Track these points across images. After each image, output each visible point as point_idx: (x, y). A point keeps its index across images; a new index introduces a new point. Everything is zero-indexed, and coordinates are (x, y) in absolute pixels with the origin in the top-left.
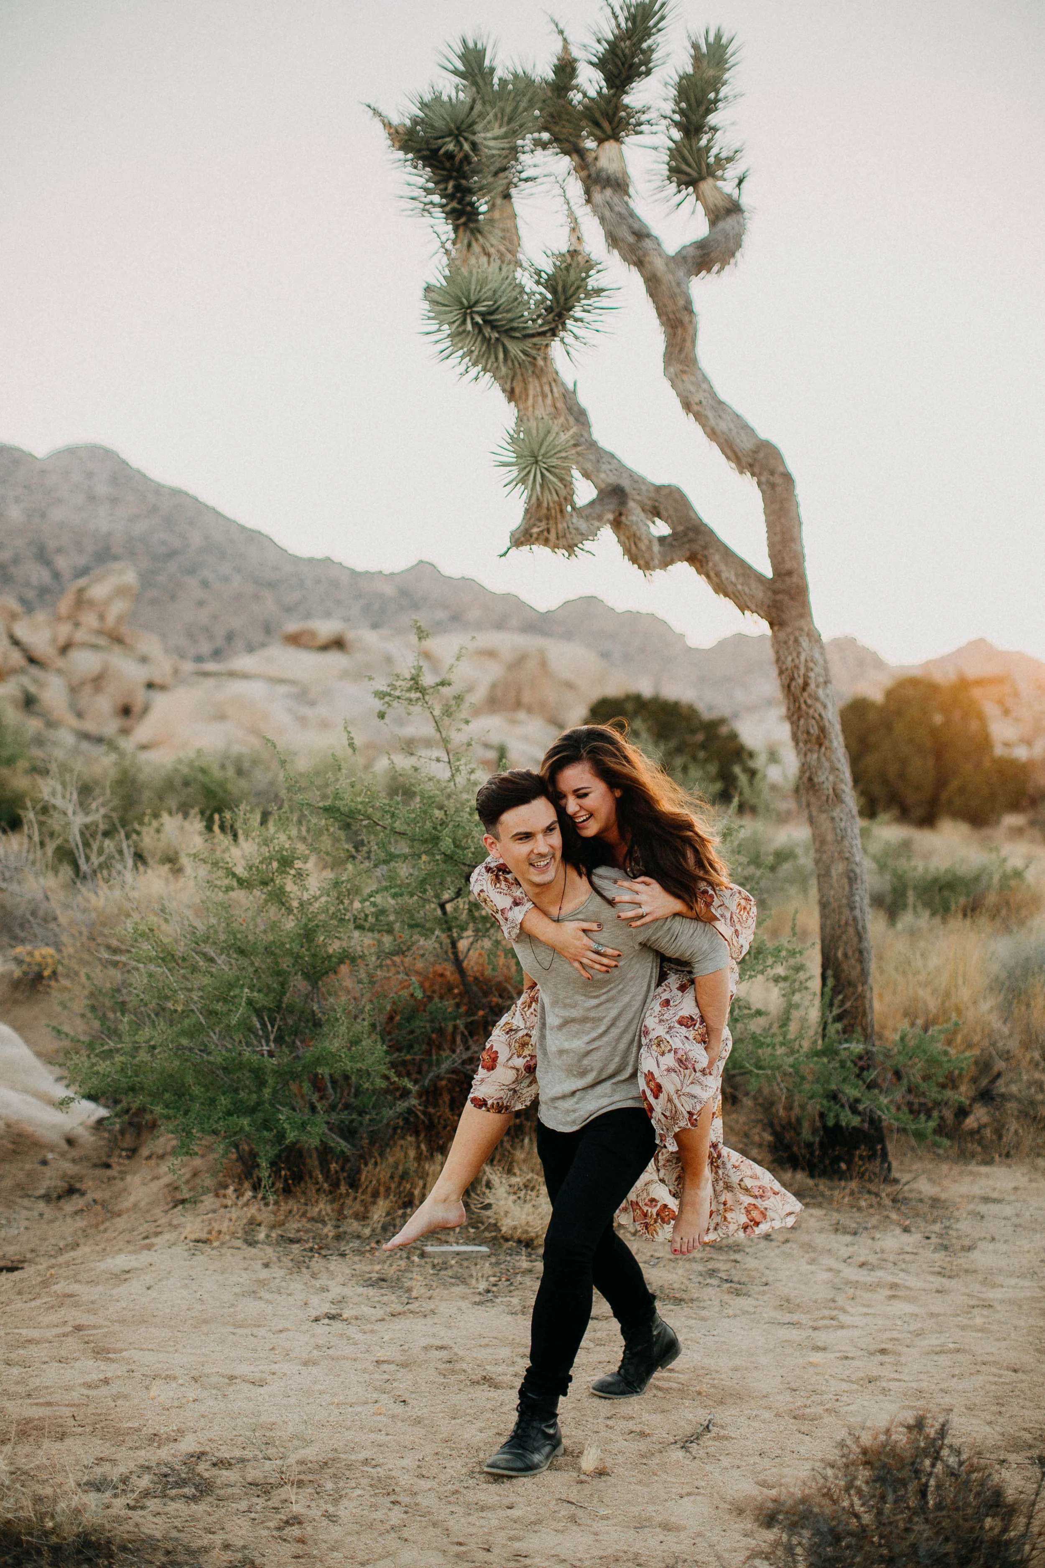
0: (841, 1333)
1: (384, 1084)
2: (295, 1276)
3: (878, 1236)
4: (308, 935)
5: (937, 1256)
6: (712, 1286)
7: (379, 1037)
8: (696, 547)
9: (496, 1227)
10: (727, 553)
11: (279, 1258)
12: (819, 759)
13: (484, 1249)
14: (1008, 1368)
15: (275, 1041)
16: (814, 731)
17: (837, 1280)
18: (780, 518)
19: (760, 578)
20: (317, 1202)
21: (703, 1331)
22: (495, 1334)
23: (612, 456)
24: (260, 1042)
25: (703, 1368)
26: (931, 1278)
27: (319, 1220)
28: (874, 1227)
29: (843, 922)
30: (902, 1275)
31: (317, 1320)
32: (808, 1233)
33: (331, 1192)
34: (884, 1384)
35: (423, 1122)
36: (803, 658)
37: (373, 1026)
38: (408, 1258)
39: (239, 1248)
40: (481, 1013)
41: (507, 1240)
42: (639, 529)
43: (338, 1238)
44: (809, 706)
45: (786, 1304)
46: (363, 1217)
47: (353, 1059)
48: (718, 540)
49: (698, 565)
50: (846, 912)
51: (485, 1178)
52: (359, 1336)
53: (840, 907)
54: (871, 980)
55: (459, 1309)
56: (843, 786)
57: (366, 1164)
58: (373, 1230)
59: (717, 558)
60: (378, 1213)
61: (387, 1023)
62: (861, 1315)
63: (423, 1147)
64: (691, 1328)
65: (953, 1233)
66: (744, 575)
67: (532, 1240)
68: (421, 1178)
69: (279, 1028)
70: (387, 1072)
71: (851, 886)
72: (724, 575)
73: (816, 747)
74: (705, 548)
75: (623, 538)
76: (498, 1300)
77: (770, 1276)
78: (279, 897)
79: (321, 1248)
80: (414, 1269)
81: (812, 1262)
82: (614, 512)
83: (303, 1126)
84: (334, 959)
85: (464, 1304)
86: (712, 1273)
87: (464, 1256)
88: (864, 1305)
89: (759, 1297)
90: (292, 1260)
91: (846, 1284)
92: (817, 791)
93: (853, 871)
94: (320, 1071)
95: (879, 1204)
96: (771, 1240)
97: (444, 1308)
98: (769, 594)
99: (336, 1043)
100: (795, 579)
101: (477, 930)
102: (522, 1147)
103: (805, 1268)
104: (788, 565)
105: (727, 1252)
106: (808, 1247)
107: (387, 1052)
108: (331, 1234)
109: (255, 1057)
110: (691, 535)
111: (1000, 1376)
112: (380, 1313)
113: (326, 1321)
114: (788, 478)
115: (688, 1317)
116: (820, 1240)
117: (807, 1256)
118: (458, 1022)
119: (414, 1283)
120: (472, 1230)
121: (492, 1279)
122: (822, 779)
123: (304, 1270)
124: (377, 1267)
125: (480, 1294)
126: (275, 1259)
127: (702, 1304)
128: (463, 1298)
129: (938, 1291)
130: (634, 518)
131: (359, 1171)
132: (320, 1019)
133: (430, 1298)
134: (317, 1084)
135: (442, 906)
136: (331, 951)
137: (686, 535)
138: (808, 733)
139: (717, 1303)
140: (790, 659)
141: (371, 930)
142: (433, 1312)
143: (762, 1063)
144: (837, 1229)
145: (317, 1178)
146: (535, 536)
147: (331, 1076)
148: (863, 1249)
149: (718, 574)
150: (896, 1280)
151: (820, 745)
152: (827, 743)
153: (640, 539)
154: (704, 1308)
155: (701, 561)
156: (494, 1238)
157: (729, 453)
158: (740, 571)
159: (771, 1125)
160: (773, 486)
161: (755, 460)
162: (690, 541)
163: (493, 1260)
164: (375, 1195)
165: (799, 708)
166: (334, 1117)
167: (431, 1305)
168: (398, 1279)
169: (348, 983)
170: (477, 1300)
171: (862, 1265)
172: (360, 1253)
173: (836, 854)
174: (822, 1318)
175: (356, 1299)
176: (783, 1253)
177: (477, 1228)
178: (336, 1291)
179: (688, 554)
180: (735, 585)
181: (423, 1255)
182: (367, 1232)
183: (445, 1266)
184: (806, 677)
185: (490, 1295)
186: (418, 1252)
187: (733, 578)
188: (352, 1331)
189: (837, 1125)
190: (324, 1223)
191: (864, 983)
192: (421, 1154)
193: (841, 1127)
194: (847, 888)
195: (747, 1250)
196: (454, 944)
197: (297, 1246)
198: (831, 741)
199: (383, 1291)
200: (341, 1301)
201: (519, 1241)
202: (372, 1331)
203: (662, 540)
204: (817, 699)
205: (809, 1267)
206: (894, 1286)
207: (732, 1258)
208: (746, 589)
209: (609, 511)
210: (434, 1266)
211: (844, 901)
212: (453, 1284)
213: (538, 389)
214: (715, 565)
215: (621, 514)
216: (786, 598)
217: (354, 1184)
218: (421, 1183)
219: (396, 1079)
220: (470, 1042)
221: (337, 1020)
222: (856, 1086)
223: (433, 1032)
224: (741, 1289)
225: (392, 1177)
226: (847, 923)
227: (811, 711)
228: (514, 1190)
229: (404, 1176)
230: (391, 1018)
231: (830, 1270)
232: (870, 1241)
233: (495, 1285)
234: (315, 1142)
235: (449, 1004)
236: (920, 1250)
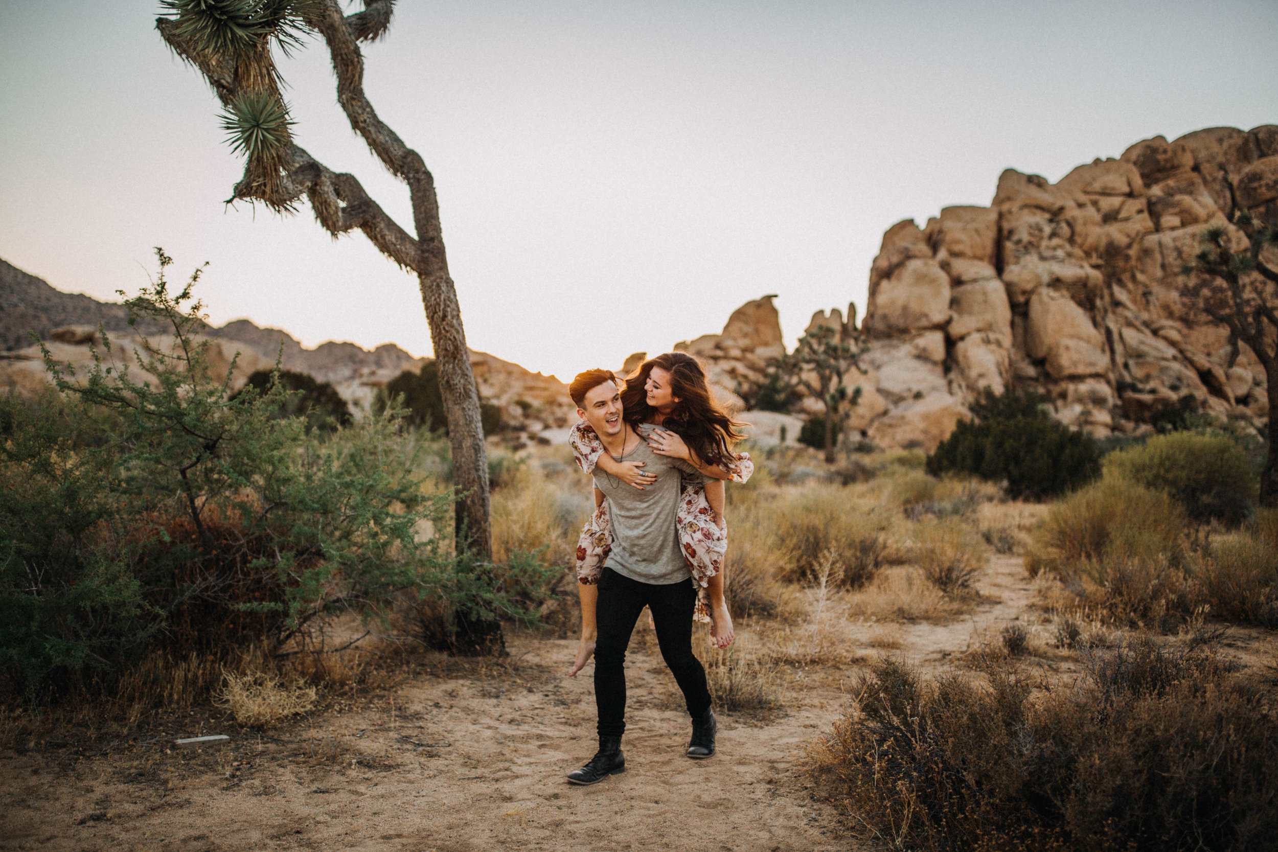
0: (518, 782)
1: (139, 612)
2: (62, 780)
3: (513, 697)
4: (71, 495)
5: (557, 709)
6: (408, 750)
7: (133, 574)
8: (368, 217)
9: (232, 717)
10: (390, 223)
11: (47, 764)
12: (454, 368)
13: (224, 737)
14: (651, 801)
15: (42, 582)
16: (451, 348)
17: (498, 736)
18: (423, 202)
19: (411, 240)
20: (81, 709)
21: (414, 793)
22: (244, 818)
23: (303, 151)
24: (30, 584)
25: (424, 830)
26: (562, 727)
27: (84, 724)
28: (508, 690)
29: (471, 480)
30: (541, 727)
31: (82, 822)
32: (464, 699)
33: (93, 701)
34: (569, 827)
35: (170, 637)
36: (442, 297)
37: (128, 565)
38: (162, 751)
39: (11, 758)
40: (214, 552)
41: (242, 727)
42: (329, 197)
43: (101, 739)
44: (447, 332)
45: (469, 761)
46: (121, 719)
47: (111, 593)
48: (383, 213)
49: (368, 230)
50: (473, 472)
51: (222, 678)
52: (123, 836)
53: (469, 469)
54: (491, 519)
55: (210, 796)
56: (470, 387)
57: (123, 675)
58: (130, 729)
59: (382, 225)
60: (134, 715)
61: (138, 564)
62: (527, 764)
63: (169, 657)
64: (404, 791)
65: (563, 691)
66: (401, 239)
67: (262, 725)
68: (169, 682)
69: (46, 571)
70: (141, 602)
71: (476, 455)
72: (388, 238)
73: (452, 360)
74: (374, 217)
75: (317, 204)
76: (244, 784)
77: (450, 738)
78: (45, 467)
79: (85, 750)
80: (167, 761)
81: (475, 722)
82: (312, 181)
83: (68, 650)
84: (93, 515)
85: (214, 791)
86: (405, 739)
87: (208, 745)
88: (525, 756)
89: (447, 756)
90: (59, 764)
91: (505, 738)
92: (453, 390)
93: (478, 445)
94: (82, 604)
95: (506, 673)
96: (440, 707)
97: (198, 797)
98: (419, 252)
99: (97, 581)
100: (436, 243)
101: (211, 490)
102: (248, 651)
103: (472, 728)
104: (431, 234)
105: (412, 720)
106: (467, 710)
107: (141, 586)
108: (93, 736)
109: (23, 596)
110: (364, 208)
111: (649, 809)
112: (140, 808)
113: (91, 823)
114: (429, 176)
115: (399, 782)
116: (476, 703)
117: (470, 717)
118: (196, 559)
119: (169, 775)
120: (213, 721)
121: (235, 764)
122: (456, 381)
123: (71, 773)
124: (136, 763)
125: (227, 779)
126: (43, 765)
127: (407, 768)
128: (213, 785)
129: (572, 739)
130: (326, 189)
131: (117, 681)
132: (82, 563)
133: (184, 788)
134: (80, 614)
135: (183, 472)
136: (90, 508)
137: (360, 208)
138: (446, 350)
139: (417, 766)
140: (433, 298)
141: (125, 492)
142: (188, 802)
143: (427, 579)
144: (485, 694)
145: (81, 690)
146: (254, 188)
147: (92, 607)
148: (505, 708)
149: (383, 237)
150: (540, 732)
151: (455, 358)
152: (459, 356)
153: (329, 205)
154: (409, 772)
155: (371, 227)
156: (231, 726)
157: (386, 157)
158: (399, 235)
159: (422, 621)
160: (418, 180)
161: (404, 163)
162: (364, 212)
163: (233, 745)
164: (131, 699)
165: (440, 333)
166: (95, 641)
167: (185, 796)
168: (155, 773)
169: (105, 533)
170: (225, 785)
171: (511, 721)
172: (119, 750)
173: (466, 434)
174: (500, 770)
175: (119, 797)
176: (451, 717)
177: (216, 718)
178: (100, 790)
179: (362, 222)
180: (395, 245)
181: (174, 747)
182: (125, 731)
183: (194, 755)
184: (445, 312)
185: (235, 780)
186: (169, 745)
187: (394, 240)
188: (116, 830)
189: (479, 620)
190: (88, 728)
191: (486, 521)
192: (168, 663)
193: (481, 621)
194: (473, 456)
195: (425, 716)
196: (192, 502)
197: (64, 750)
198: (462, 356)
199: (141, 786)
200: (105, 801)
201: (252, 727)
202: (135, 828)
203: (344, 210)
204: (453, 326)
205: (474, 727)
206: (539, 737)
207: (417, 724)
208: (404, 249)
209: (308, 180)
210: (184, 757)
211: (472, 465)
212: (202, 772)
213: (258, 71)
214: (381, 230)
215: (316, 184)
216: (431, 256)
217: (112, 692)
218: (169, 687)
219: (150, 608)
220: (207, 574)
221: (97, 562)
222: (490, 591)
223: (176, 568)
224: (432, 751)
225: (145, 683)
226: (474, 480)
227: (448, 335)
228: (247, 687)
229: (155, 681)
230: (141, 559)
231: (489, 728)
232: (509, 702)
233: (238, 769)
234: (79, 665)
235: (188, 547)
236: (545, 706)
